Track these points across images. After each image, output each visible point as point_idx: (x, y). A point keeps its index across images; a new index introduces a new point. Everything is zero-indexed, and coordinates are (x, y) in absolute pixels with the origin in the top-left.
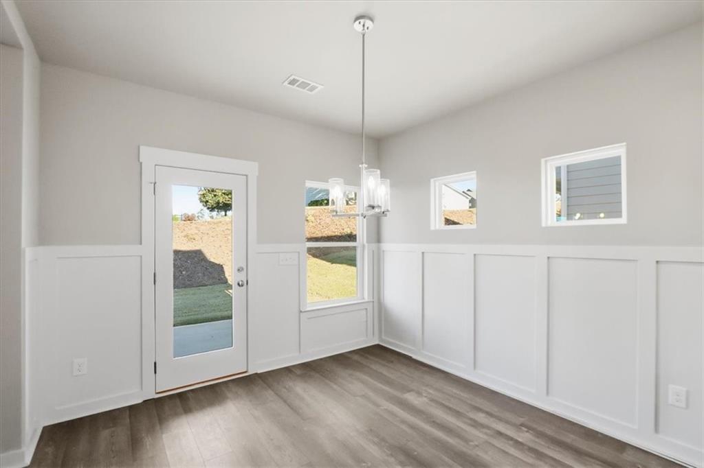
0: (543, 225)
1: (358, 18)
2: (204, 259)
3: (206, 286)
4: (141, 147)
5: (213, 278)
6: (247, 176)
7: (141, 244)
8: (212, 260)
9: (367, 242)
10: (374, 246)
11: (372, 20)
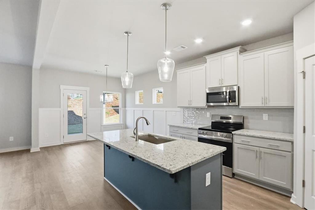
0: (153, 103)
1: (105, 65)
2: (74, 114)
3: (75, 124)
4: (61, 85)
5: (78, 121)
6: (86, 91)
7: (60, 108)
8: (78, 115)
9: (122, 107)
10: (124, 109)
11: (108, 66)
